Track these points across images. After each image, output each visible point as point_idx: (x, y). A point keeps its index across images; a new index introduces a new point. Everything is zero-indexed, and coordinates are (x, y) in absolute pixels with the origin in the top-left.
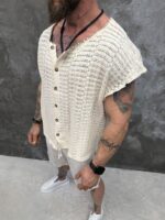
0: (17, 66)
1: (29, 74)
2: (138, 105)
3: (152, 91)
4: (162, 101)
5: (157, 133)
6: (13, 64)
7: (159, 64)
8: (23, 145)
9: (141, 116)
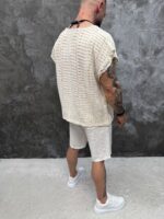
0: (39, 75)
1: (48, 81)
2: (127, 95)
3: (136, 83)
4: (143, 90)
6: (37, 74)
7: (136, 63)
8: (40, 145)
9: (131, 104)
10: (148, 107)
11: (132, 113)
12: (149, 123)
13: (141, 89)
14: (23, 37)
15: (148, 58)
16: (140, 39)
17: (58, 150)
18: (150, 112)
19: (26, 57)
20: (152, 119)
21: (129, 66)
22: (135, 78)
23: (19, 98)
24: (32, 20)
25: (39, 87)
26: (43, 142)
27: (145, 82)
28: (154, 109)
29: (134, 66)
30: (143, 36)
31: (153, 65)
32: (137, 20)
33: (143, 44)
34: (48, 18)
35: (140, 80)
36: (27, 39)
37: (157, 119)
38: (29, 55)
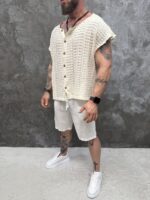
0: (30, 64)
1: (37, 69)
2: (116, 86)
3: (124, 74)
5: (134, 108)
6: (27, 63)
7: (125, 54)
8: (28, 134)
9: (119, 95)
10: (135, 99)
11: (120, 104)
12: (136, 114)
13: (129, 80)
14: (14, 25)
15: (136, 50)
16: (129, 30)
17: (46, 140)
18: (137, 103)
19: (17, 45)
20: (140, 110)
21: (118, 57)
22: (124, 69)
23: (8, 86)
24: (23, 8)
25: (28, 75)
26: (31, 130)
27: (133, 74)
28: (142, 101)
29: (123, 58)
30: (133, 28)
31: (142, 57)
32: (127, 12)
33: (132, 36)
34: (39, 6)
35: (128, 71)
36: (17, 28)
37: (144, 110)
38: (19, 42)
